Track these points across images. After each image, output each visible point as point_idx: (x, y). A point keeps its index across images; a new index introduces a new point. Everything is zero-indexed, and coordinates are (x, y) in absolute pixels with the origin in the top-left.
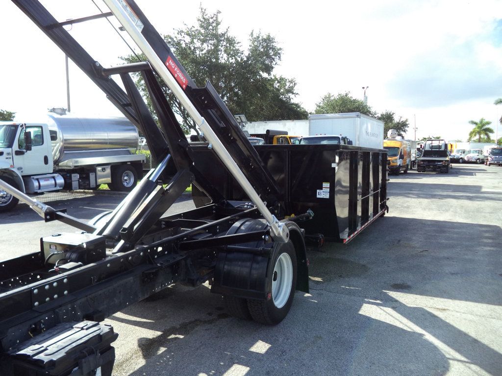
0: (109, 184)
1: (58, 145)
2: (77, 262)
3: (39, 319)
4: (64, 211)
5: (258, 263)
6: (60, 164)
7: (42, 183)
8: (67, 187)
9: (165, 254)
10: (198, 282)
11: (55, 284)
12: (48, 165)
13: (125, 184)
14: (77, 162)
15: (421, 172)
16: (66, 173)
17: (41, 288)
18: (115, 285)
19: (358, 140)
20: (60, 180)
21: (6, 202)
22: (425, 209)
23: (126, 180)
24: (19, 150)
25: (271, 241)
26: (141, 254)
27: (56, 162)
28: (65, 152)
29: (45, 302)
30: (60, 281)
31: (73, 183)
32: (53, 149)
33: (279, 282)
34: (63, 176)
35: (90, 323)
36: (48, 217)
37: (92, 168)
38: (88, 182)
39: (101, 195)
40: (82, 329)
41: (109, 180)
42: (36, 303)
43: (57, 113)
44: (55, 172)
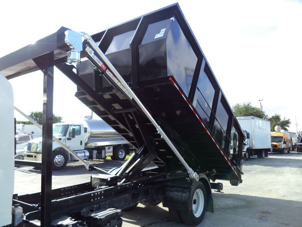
0: (111, 157)
1: (87, 135)
2: (106, 186)
3: (93, 206)
4: (97, 167)
5: (185, 193)
6: (88, 145)
7: (79, 155)
8: (91, 157)
9: (142, 186)
10: (157, 201)
11: (99, 193)
12: (82, 146)
13: (120, 156)
14: (96, 144)
15: (300, 152)
16: (90, 150)
17: (94, 194)
18: (121, 197)
19: (254, 133)
20: (87, 154)
21: (60, 165)
22: (293, 174)
23: (120, 154)
24: (69, 137)
25: (190, 181)
26: (132, 184)
27: (86, 144)
28: (91, 139)
29: (95, 200)
30: (101, 192)
31: (94, 155)
32: (84, 137)
33: (197, 205)
34: (89, 151)
35: (113, 209)
36: (90, 169)
37: (103, 148)
38: (101, 155)
39: (107, 162)
40: (110, 210)
41: (112, 154)
42: (92, 200)
43: (88, 118)
44: (85, 149)
